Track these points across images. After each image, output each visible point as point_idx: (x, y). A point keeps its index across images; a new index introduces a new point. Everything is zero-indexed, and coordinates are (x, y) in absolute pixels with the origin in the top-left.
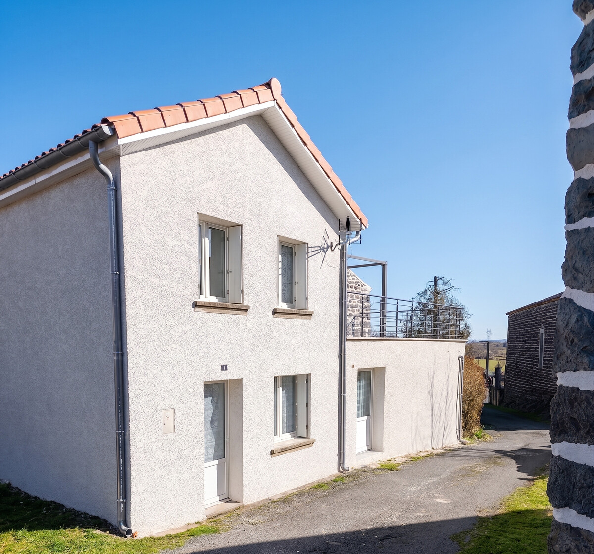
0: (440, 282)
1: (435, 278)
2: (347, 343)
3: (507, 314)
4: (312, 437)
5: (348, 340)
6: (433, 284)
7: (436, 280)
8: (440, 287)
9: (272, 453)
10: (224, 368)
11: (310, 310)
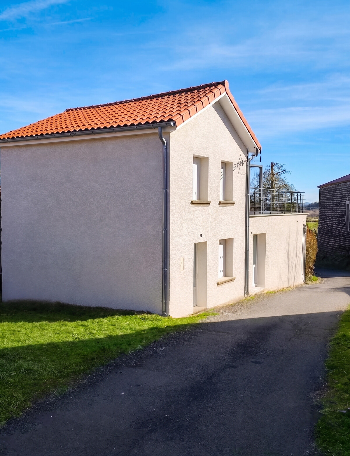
0: (275, 167)
1: (272, 164)
2: (250, 219)
3: (318, 187)
4: (234, 276)
5: (250, 217)
6: (270, 168)
7: (272, 165)
8: (276, 170)
9: (218, 284)
10: (201, 236)
11: (234, 200)
